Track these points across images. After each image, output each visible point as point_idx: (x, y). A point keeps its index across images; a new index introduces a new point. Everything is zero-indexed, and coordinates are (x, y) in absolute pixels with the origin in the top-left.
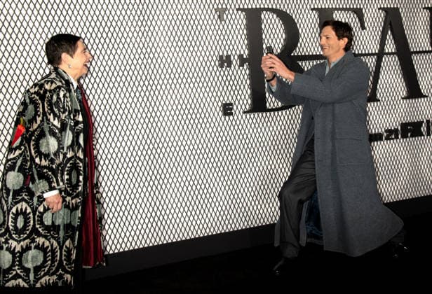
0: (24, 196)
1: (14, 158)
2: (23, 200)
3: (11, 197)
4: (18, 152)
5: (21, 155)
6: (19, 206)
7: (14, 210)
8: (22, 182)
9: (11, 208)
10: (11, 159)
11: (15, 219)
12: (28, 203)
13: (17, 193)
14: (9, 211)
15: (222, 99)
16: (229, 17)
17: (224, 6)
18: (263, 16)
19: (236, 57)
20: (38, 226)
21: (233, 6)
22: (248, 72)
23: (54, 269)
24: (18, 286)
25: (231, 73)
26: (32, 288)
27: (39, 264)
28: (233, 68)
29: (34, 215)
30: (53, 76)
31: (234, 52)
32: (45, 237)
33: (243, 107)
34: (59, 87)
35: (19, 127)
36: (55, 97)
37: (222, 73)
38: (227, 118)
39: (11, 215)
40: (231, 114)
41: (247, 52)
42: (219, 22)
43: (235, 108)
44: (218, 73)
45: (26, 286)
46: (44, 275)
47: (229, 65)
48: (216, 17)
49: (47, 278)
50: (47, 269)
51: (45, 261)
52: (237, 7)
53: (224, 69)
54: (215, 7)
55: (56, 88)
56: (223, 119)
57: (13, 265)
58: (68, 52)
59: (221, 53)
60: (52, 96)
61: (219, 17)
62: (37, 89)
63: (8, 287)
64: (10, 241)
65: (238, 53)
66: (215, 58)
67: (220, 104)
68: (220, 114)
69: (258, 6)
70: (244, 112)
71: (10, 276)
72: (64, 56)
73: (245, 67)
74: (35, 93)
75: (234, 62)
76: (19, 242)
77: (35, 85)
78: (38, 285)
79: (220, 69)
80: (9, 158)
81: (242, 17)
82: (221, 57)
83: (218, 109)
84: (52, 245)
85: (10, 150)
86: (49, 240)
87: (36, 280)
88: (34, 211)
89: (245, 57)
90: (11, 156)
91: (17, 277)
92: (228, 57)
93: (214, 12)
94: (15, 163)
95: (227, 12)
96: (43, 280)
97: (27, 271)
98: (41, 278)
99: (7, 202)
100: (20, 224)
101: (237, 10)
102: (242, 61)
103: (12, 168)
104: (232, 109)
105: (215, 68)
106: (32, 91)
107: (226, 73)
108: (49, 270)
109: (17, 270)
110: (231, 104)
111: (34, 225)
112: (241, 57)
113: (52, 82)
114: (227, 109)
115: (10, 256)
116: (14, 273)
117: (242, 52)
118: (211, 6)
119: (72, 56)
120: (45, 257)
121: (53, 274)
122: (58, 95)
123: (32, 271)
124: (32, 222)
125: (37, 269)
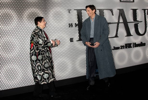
0: (38, 61)
1: (33, 52)
2: (38, 62)
3: (35, 62)
4: (33, 51)
5: (34, 51)
6: (38, 64)
7: (37, 65)
8: (36, 58)
9: (36, 65)
10: (32, 53)
11: (38, 67)
12: (40, 63)
13: (36, 61)
14: (36, 66)
15: (70, 37)
16: (72, 12)
17: (70, 9)
18: (82, 12)
19: (74, 24)
20: (44, 68)
21: (73, 9)
22: (78, 28)
23: (52, 77)
24: (44, 84)
25: (72, 29)
26: (48, 83)
27: (48, 77)
28: (73, 27)
29: (42, 66)
30: (37, 29)
31: (73, 22)
32: (47, 70)
33: (76, 39)
34: (39, 31)
35: (32, 44)
36: (39, 34)
37: (70, 29)
38: (71, 43)
39: (36, 67)
40: (73, 41)
41: (77, 22)
42: (69, 13)
43: (74, 39)
44: (68, 29)
45: (46, 83)
46: (50, 79)
47: (72, 27)
48: (68, 12)
49: (51, 80)
50: (50, 78)
51: (49, 76)
52: (74, 9)
53: (70, 28)
54: (68, 9)
55: (38, 31)
56: (70, 43)
57: (42, 78)
58: (39, 21)
59: (69, 23)
60: (38, 34)
61: (69, 12)
62: (34, 33)
63: (42, 84)
64: (39, 73)
65: (75, 23)
66: (67, 24)
67: (69, 38)
68: (69, 41)
69: (81, 9)
70: (77, 41)
71: (42, 81)
72: (39, 22)
73: (77, 27)
74: (34, 34)
75: (74, 26)
76: (41, 73)
77: (33, 32)
78: (49, 82)
79: (69, 28)
80: (31, 52)
81: (76, 12)
82: (69, 24)
83: (69, 40)
84: (49, 72)
85: (31, 50)
86: (48, 71)
87: (48, 81)
88: (42, 65)
89: (77, 24)
90: (32, 52)
91: (43, 81)
92: (72, 24)
93: (67, 10)
94: (33, 54)
95: (71, 11)
96: (50, 81)
97: (45, 79)
98: (49, 80)
99: (34, 64)
100: (39, 68)
101: (74, 10)
102: (76, 25)
103: (33, 55)
104: (73, 40)
105: (68, 28)
106: (33, 33)
107: (71, 29)
108: (51, 78)
109: (43, 79)
110: (73, 38)
111: (43, 68)
112: (76, 24)
113: (37, 30)
114: (71, 40)
115: (40, 76)
116: (43, 80)
117: (76, 23)
118: (66, 9)
119: (40, 22)
120: (49, 75)
121: (52, 79)
122: (39, 33)
123: (47, 79)
124: (42, 68)
125: (48, 78)
